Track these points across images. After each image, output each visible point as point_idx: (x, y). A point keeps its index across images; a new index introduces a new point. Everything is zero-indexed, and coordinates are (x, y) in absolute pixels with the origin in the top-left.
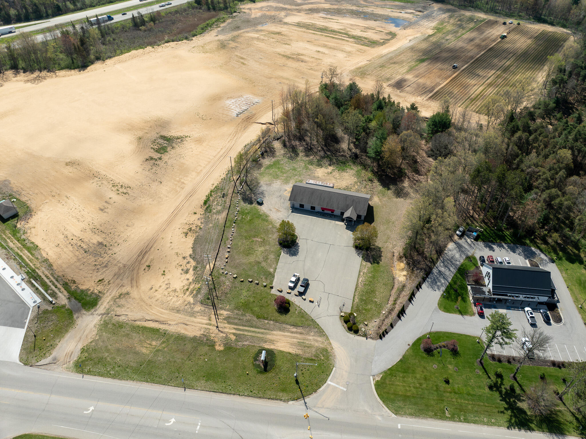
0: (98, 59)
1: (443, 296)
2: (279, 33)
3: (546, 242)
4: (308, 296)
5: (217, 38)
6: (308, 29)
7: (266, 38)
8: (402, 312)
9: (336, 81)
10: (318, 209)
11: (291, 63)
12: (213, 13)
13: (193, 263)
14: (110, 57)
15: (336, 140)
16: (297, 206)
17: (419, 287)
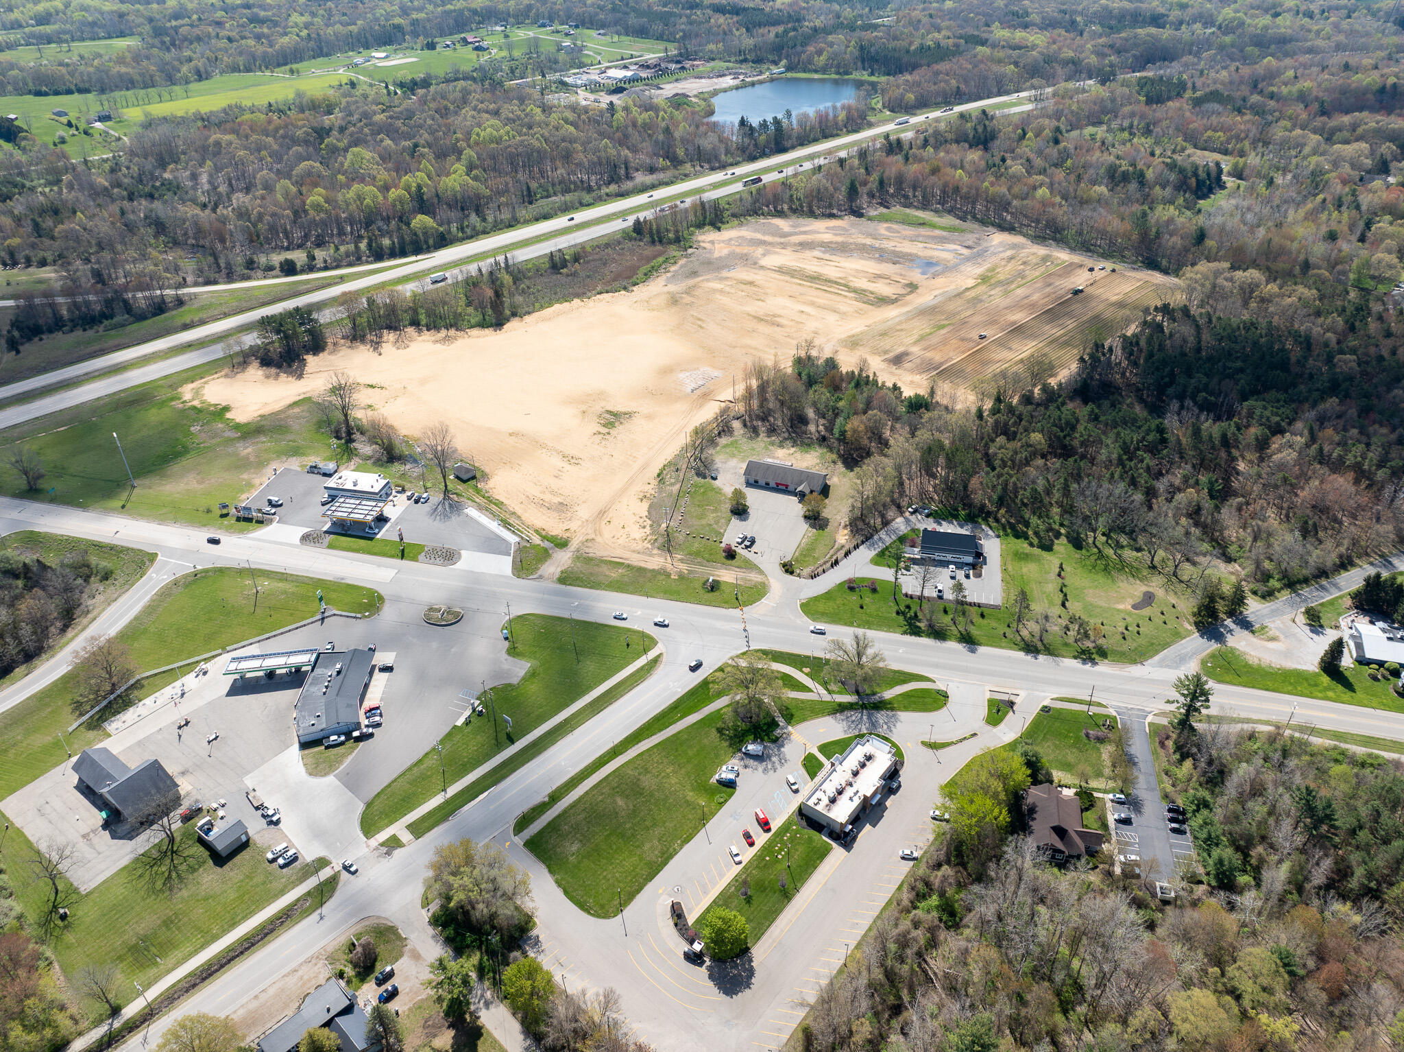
0: (514, 314)
1: (877, 555)
2: (751, 283)
3: (997, 520)
4: (754, 549)
5: (666, 289)
6: (792, 277)
7: (733, 291)
8: (836, 562)
9: (814, 353)
10: (773, 484)
11: (764, 329)
12: (659, 247)
13: (649, 522)
14: (529, 313)
15: (803, 420)
16: (752, 481)
17: (856, 547)
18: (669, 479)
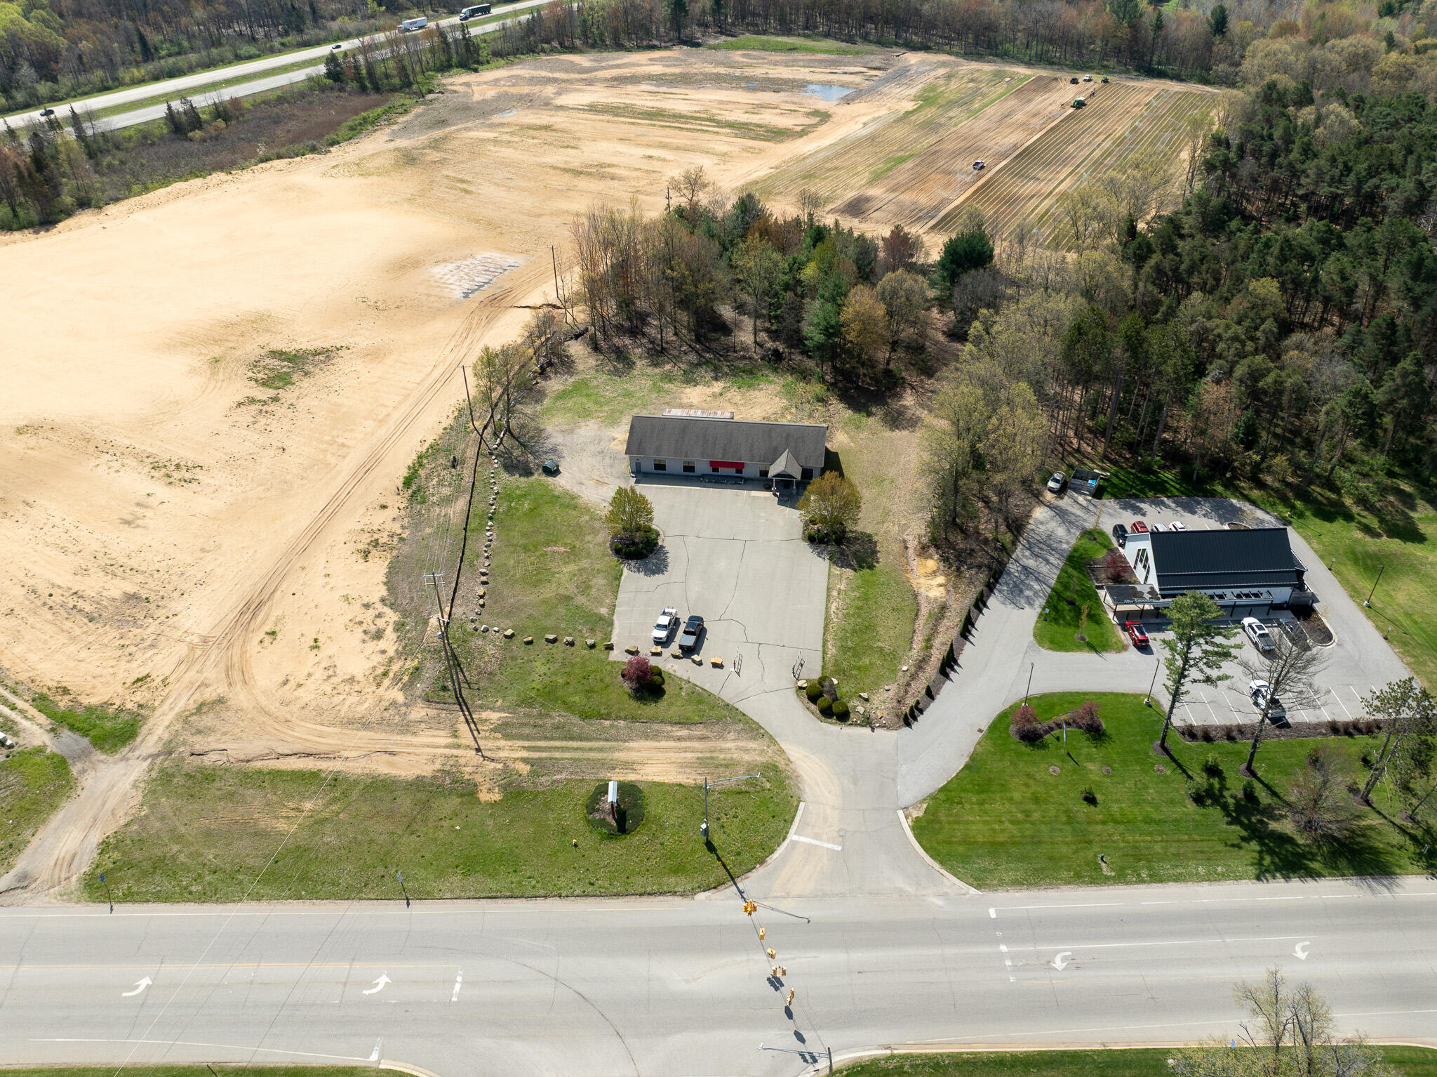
0: (84, 203)
1: (1043, 617)
2: (547, 128)
3: (1261, 485)
4: (708, 653)
5: (392, 145)
6: (617, 115)
7: (517, 139)
8: (949, 663)
9: (703, 199)
10: (703, 467)
12: (374, 97)
13: (392, 616)
14: (117, 200)
16: (648, 466)
17: (980, 603)
18: (437, 489)
